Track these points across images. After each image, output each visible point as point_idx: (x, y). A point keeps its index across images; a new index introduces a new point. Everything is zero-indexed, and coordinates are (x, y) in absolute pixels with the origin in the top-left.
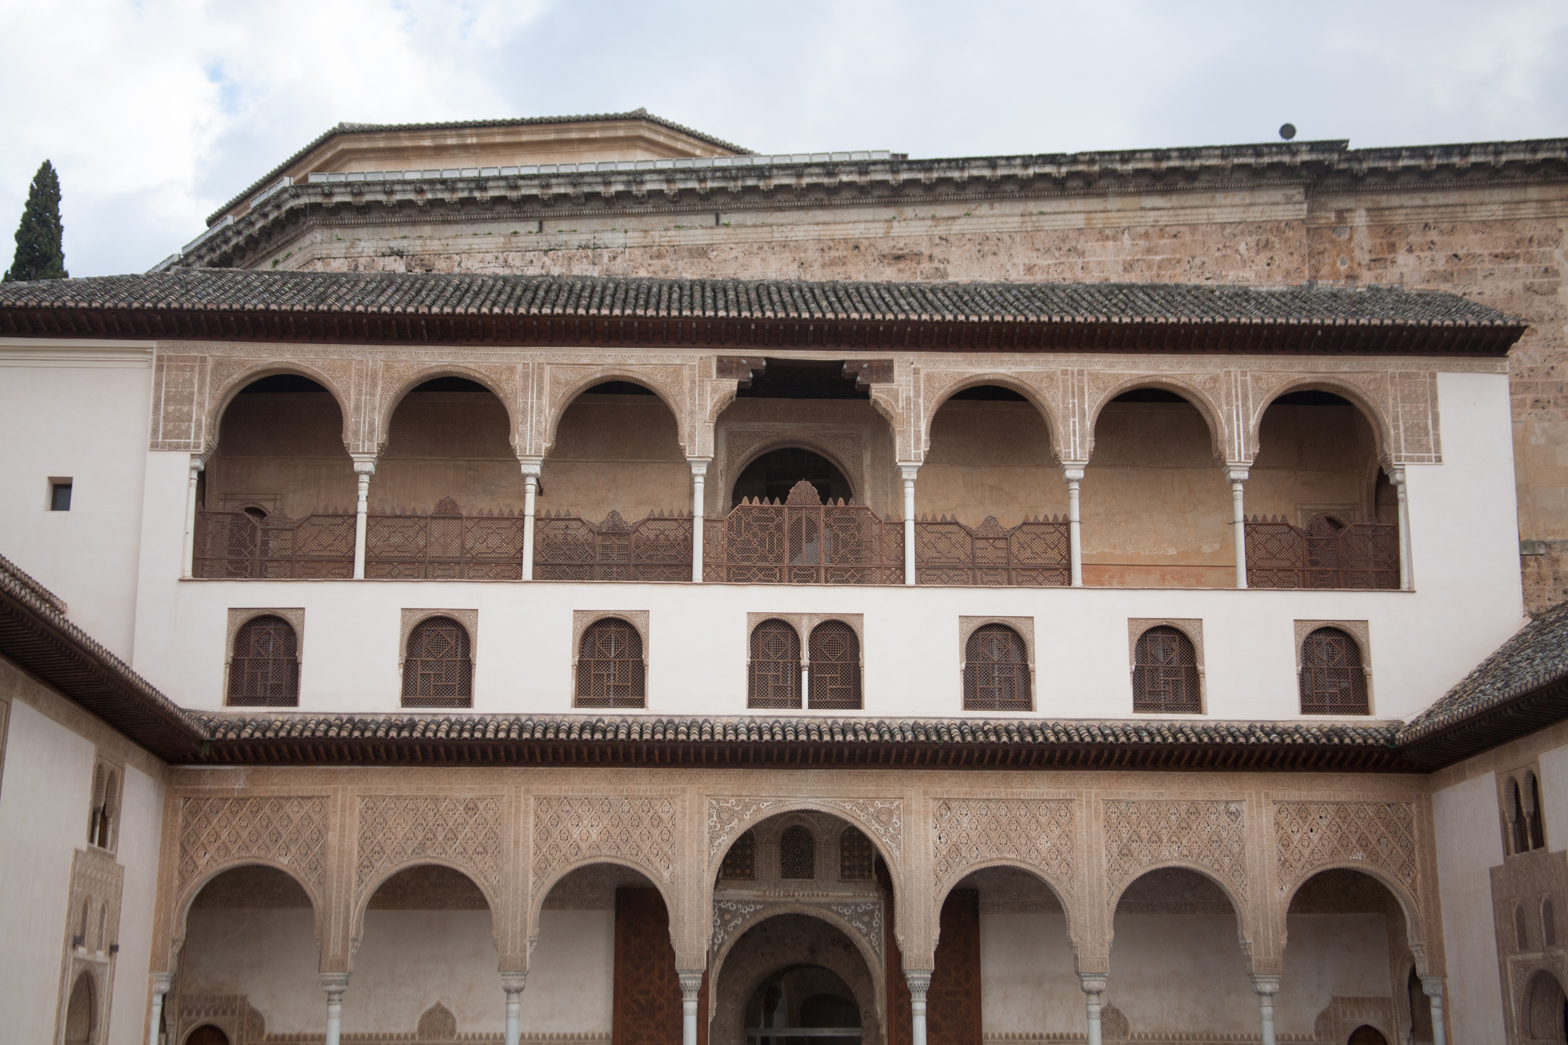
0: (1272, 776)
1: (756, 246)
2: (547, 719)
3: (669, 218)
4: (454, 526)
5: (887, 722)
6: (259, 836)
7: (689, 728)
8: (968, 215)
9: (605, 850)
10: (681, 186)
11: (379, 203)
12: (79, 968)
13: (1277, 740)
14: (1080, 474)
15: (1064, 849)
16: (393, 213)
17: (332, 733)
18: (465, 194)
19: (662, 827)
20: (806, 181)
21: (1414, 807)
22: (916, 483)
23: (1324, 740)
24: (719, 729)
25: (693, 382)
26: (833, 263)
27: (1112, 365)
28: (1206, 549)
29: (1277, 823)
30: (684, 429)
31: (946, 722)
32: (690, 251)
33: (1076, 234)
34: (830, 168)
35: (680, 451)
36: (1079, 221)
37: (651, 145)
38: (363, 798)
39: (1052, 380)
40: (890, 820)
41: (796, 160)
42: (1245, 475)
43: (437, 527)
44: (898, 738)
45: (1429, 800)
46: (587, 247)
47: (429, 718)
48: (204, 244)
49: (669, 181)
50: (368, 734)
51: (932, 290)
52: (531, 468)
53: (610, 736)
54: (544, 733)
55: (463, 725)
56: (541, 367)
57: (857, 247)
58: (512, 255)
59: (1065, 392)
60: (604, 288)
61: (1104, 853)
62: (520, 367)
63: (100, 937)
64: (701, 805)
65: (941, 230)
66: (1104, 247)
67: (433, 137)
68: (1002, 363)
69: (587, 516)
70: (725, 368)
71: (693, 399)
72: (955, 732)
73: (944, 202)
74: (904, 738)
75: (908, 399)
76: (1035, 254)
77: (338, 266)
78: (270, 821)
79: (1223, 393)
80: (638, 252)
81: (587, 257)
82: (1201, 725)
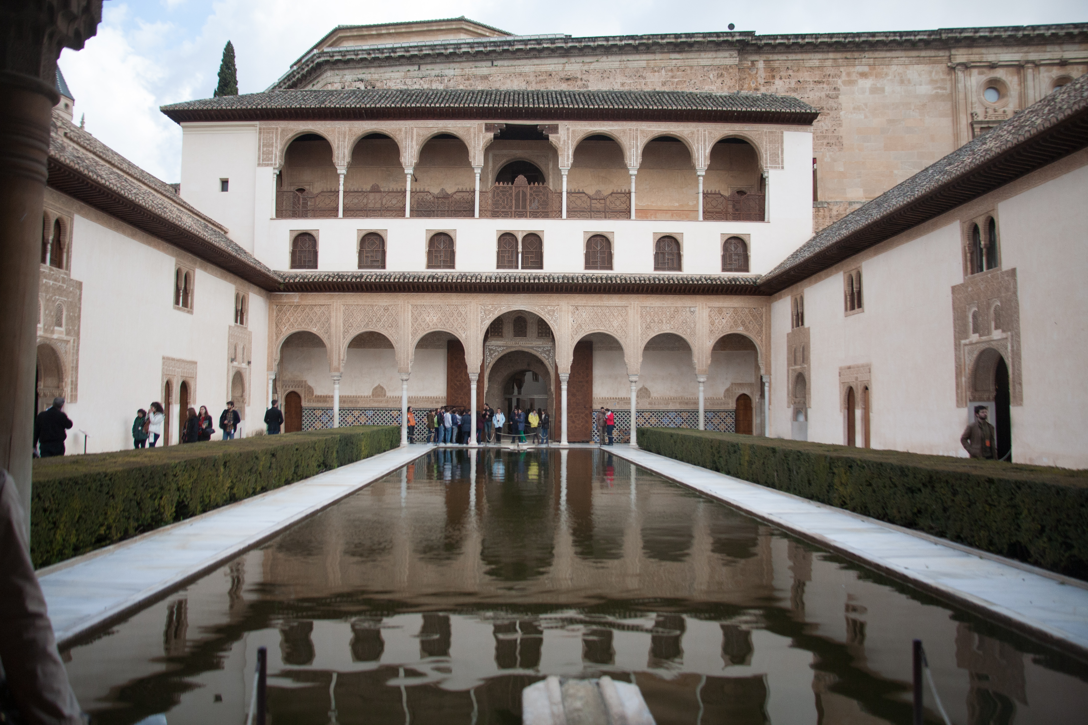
0: (708, 297)
1: (508, 75)
2: (416, 274)
3: (472, 63)
4: (378, 195)
5: (553, 275)
6: (305, 320)
7: (472, 277)
8: (597, 61)
9: (439, 326)
10: (477, 49)
11: (352, 59)
12: (235, 370)
13: (710, 283)
14: (636, 173)
15: (623, 326)
16: (359, 63)
17: (330, 280)
18: (388, 55)
19: (462, 317)
20: (529, 47)
21: (764, 309)
22: (568, 176)
23: (728, 283)
24: (484, 278)
25: (475, 134)
26: (540, 82)
27: (650, 127)
28: (691, 203)
29: (710, 316)
30: (471, 154)
31: (577, 275)
32: (481, 77)
33: (642, 69)
34: (539, 41)
35: (469, 164)
36: (644, 64)
37: (467, 31)
38: (344, 305)
39: (625, 133)
40: (553, 314)
41: (524, 38)
42: (704, 173)
43: (371, 196)
44: (556, 281)
45: (770, 306)
46: (438, 76)
47: (369, 274)
48: (286, 78)
49: (471, 48)
50: (344, 280)
51: (579, 95)
52: (409, 171)
53: (439, 281)
54: (413, 279)
55: (382, 276)
56: (412, 129)
57: (551, 75)
58: (407, 80)
59: (630, 138)
60: (441, 94)
61: (639, 327)
62: (404, 129)
63: (243, 358)
64: (477, 308)
65: (586, 67)
66: (654, 75)
67: (376, 30)
68: (604, 125)
69: (431, 191)
70: (488, 128)
71: (475, 141)
72: (580, 279)
73: (587, 56)
74: (559, 281)
75: (564, 141)
76: (625, 78)
77: (338, 86)
78: (309, 314)
79: (696, 139)
80: (459, 78)
81: (438, 80)
82: (680, 276)
